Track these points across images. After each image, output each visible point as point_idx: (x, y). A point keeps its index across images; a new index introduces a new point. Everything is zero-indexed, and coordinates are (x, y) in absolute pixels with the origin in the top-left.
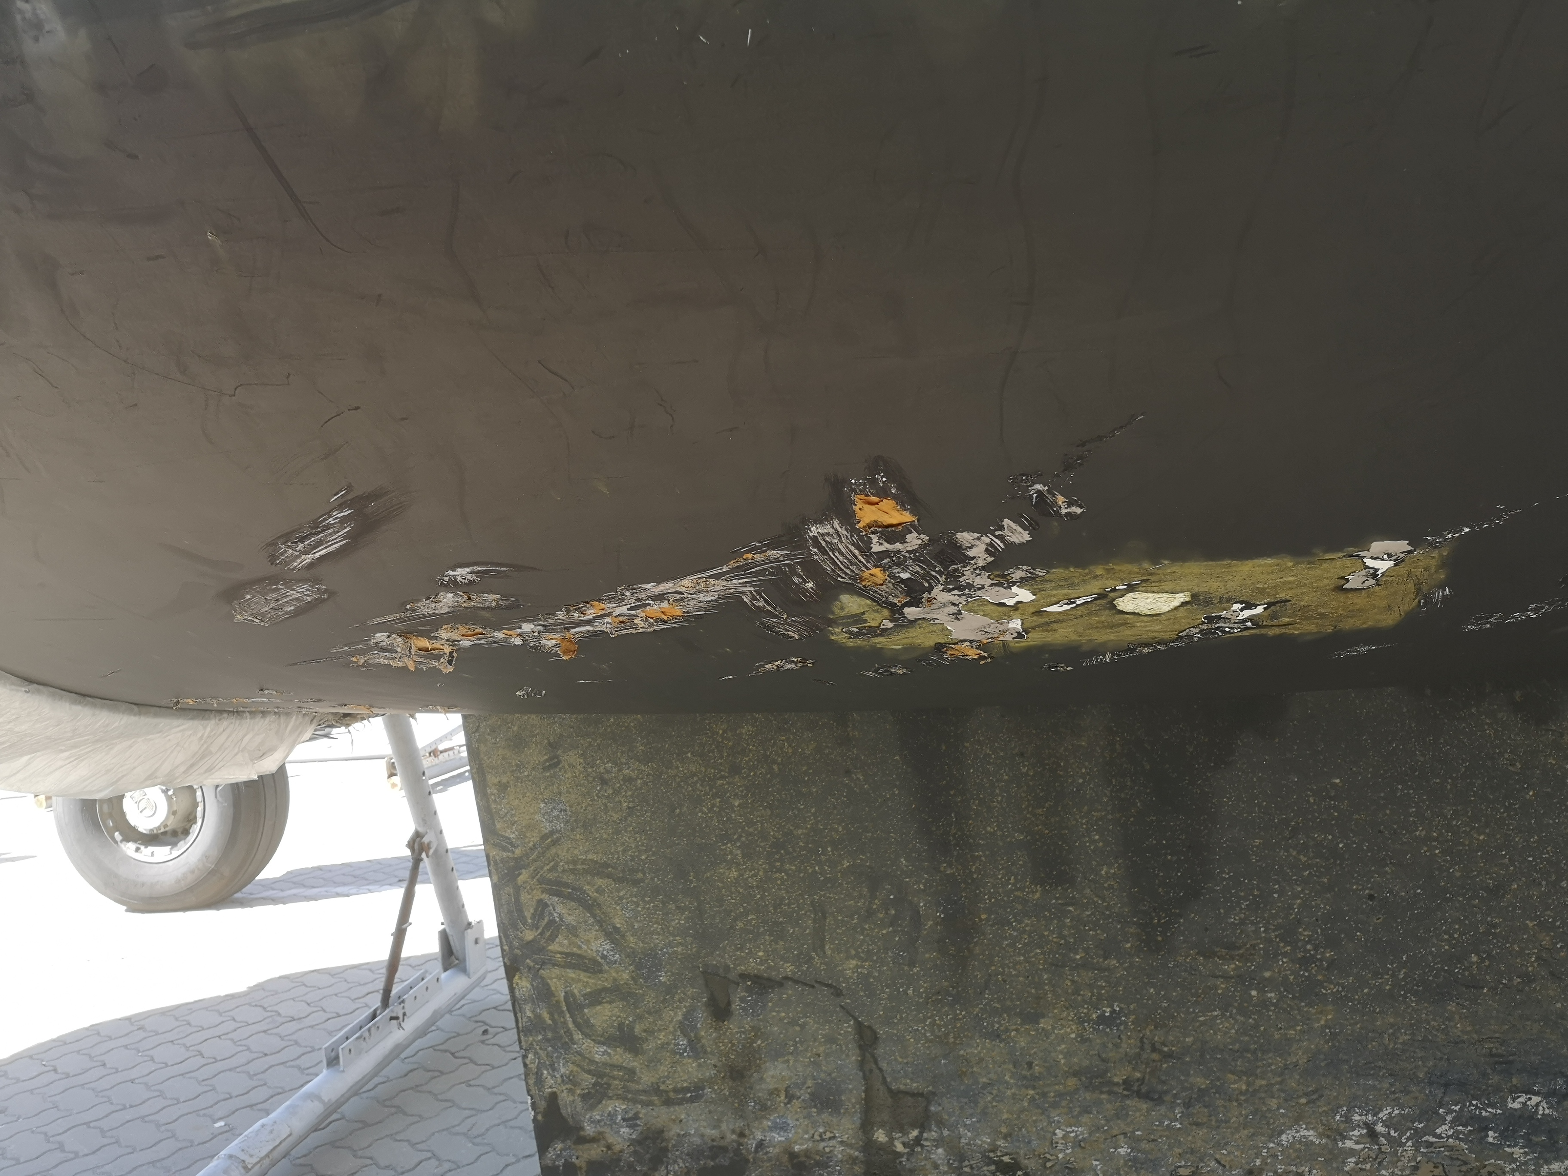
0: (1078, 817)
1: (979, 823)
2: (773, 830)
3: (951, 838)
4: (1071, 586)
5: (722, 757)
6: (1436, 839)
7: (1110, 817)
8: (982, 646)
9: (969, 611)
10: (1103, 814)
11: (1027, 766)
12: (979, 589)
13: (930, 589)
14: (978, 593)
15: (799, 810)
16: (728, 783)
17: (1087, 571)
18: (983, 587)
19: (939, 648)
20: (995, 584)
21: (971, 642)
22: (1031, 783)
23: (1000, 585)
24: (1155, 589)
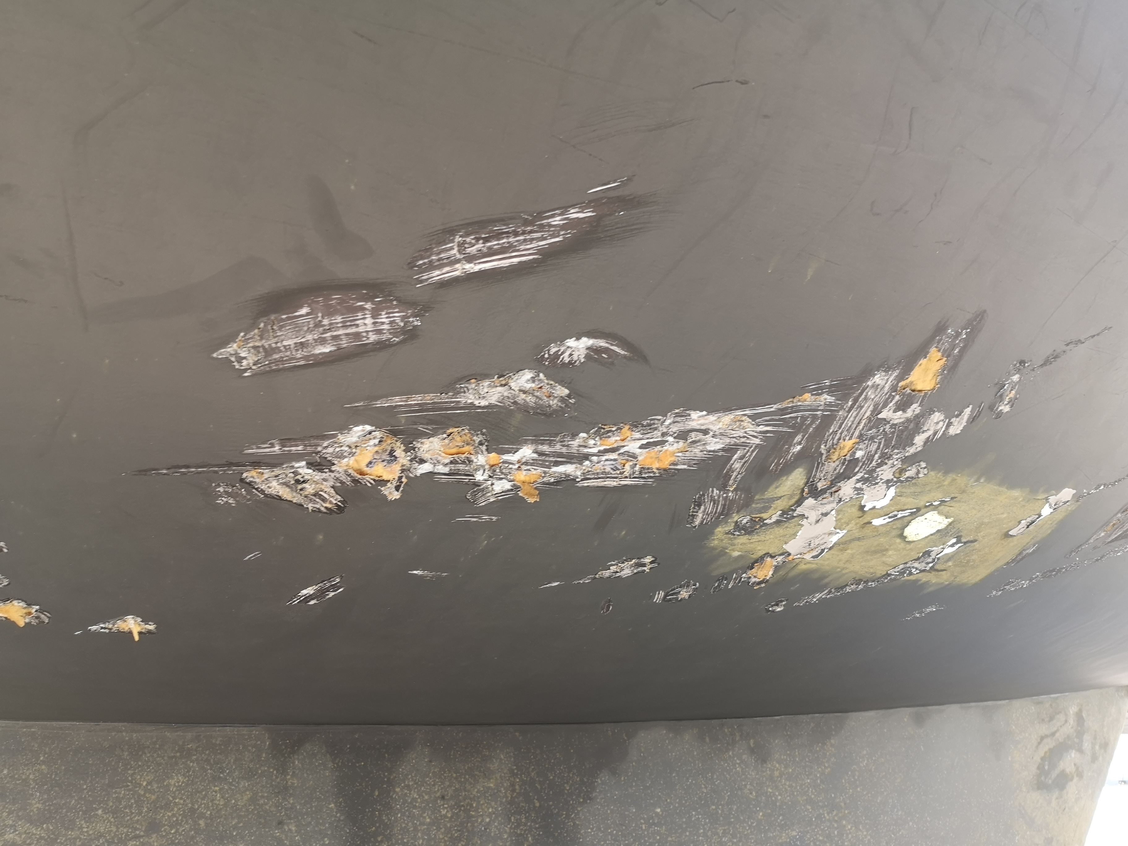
5: (140, 814)
11: (446, 808)
22: (449, 825)
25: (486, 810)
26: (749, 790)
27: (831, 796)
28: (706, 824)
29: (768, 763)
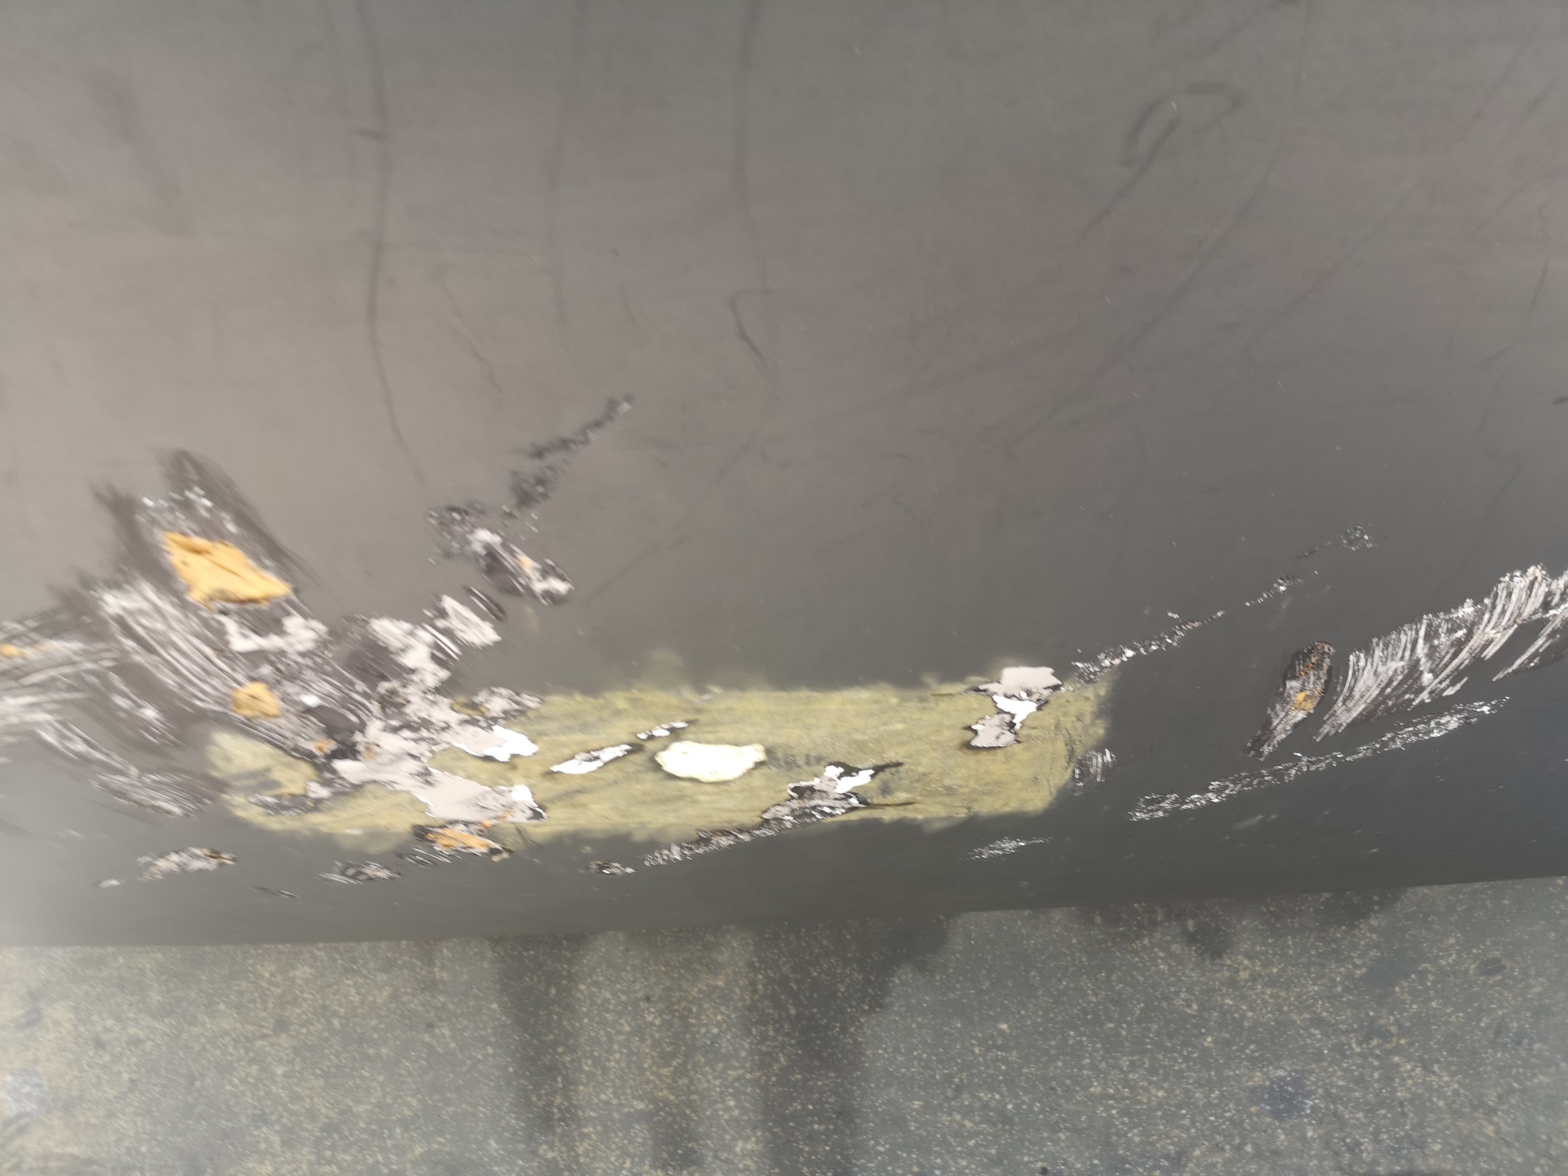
0: (710, 1077)
1: (591, 1090)
2: (326, 1108)
3: (555, 1110)
4: (585, 727)
5: (265, 1010)
6: (1111, 1097)
7: (748, 1076)
8: (486, 832)
9: (442, 768)
10: (741, 1072)
11: (653, 1013)
12: (443, 729)
13: (362, 727)
14: (445, 736)
15: (362, 1077)
16: (272, 1045)
17: (601, 701)
18: (447, 727)
19: (421, 833)
20: (466, 722)
21: (466, 824)
22: (657, 1036)
23: (473, 722)
24: (710, 737)
25: (712, 1016)
26: (1183, 1000)
27: (1367, 1014)
28: (1097, 1051)
29: (1225, 956)
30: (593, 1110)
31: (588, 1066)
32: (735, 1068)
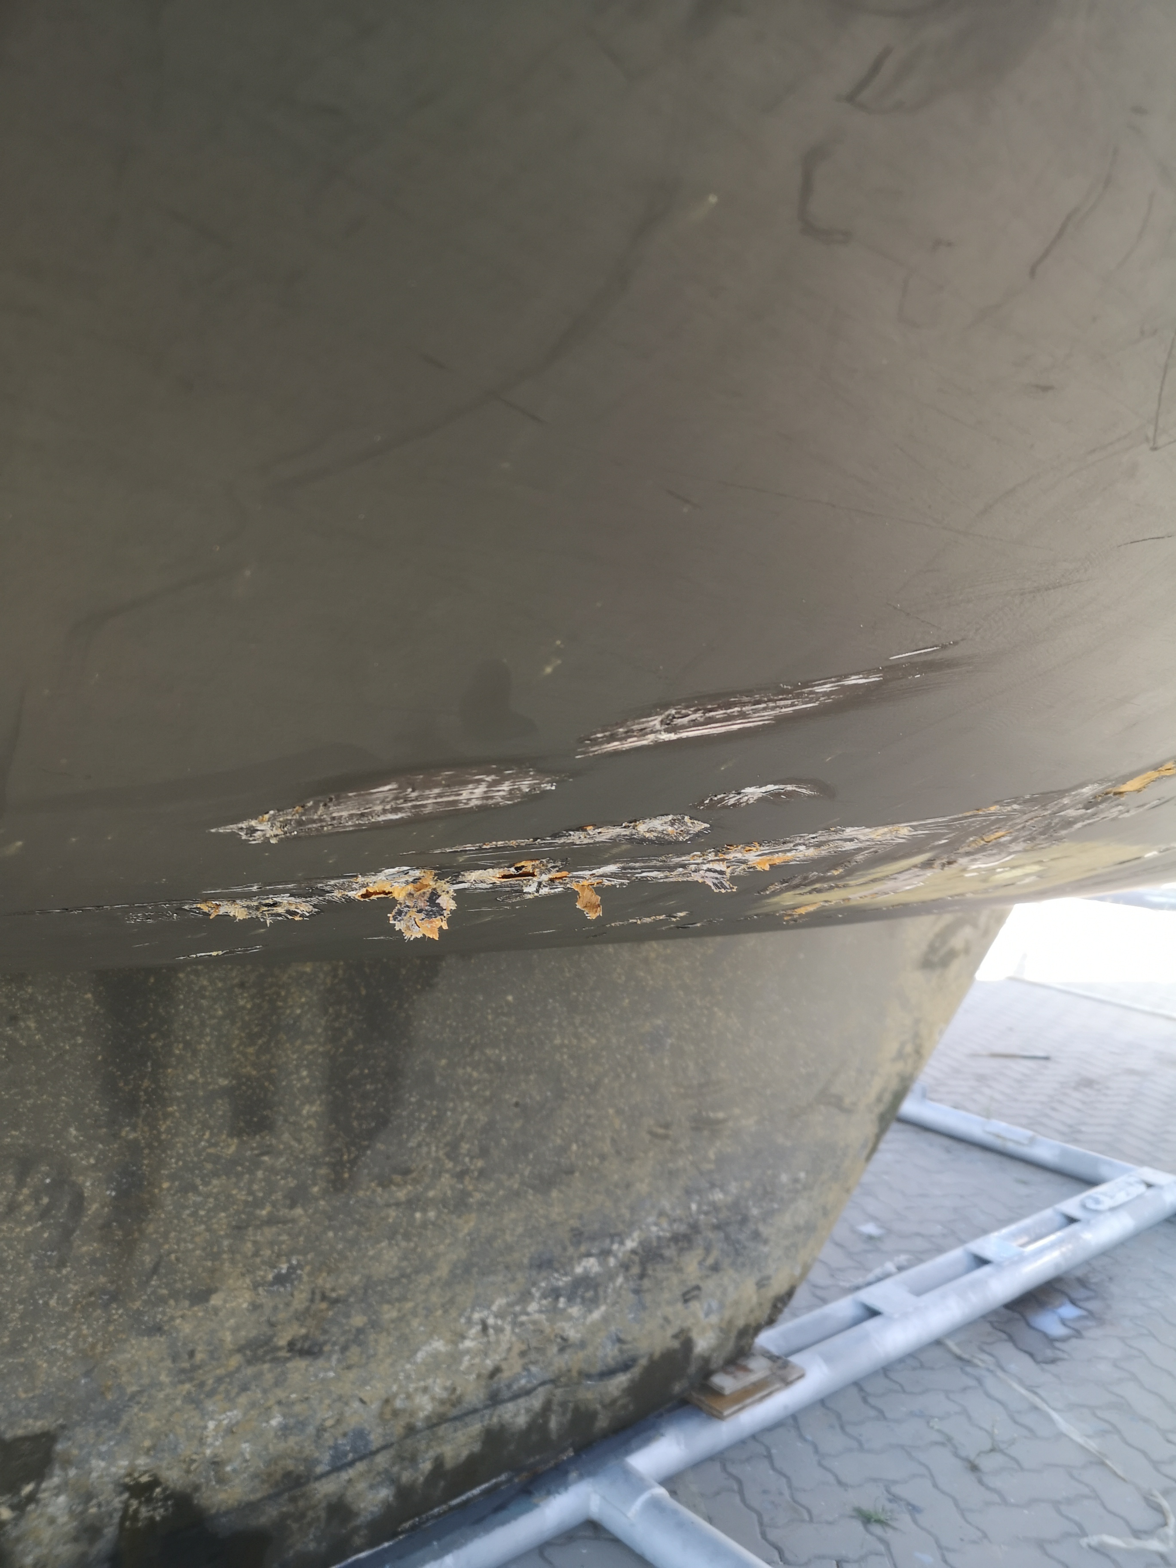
0: (289, 1052)
1: (179, 1071)
3: (142, 1093)
6: (566, 1046)
7: (321, 1049)
10: (315, 1046)
11: (245, 998)
22: (247, 1018)
25: (297, 999)
26: (618, 974)
27: (708, 980)
28: (563, 1013)
30: (179, 1090)
31: (180, 1050)
32: (310, 1043)
